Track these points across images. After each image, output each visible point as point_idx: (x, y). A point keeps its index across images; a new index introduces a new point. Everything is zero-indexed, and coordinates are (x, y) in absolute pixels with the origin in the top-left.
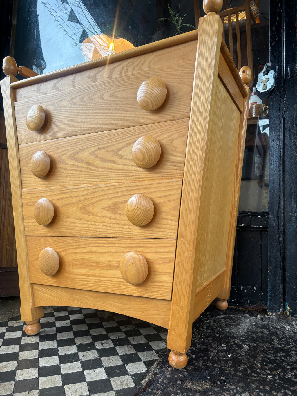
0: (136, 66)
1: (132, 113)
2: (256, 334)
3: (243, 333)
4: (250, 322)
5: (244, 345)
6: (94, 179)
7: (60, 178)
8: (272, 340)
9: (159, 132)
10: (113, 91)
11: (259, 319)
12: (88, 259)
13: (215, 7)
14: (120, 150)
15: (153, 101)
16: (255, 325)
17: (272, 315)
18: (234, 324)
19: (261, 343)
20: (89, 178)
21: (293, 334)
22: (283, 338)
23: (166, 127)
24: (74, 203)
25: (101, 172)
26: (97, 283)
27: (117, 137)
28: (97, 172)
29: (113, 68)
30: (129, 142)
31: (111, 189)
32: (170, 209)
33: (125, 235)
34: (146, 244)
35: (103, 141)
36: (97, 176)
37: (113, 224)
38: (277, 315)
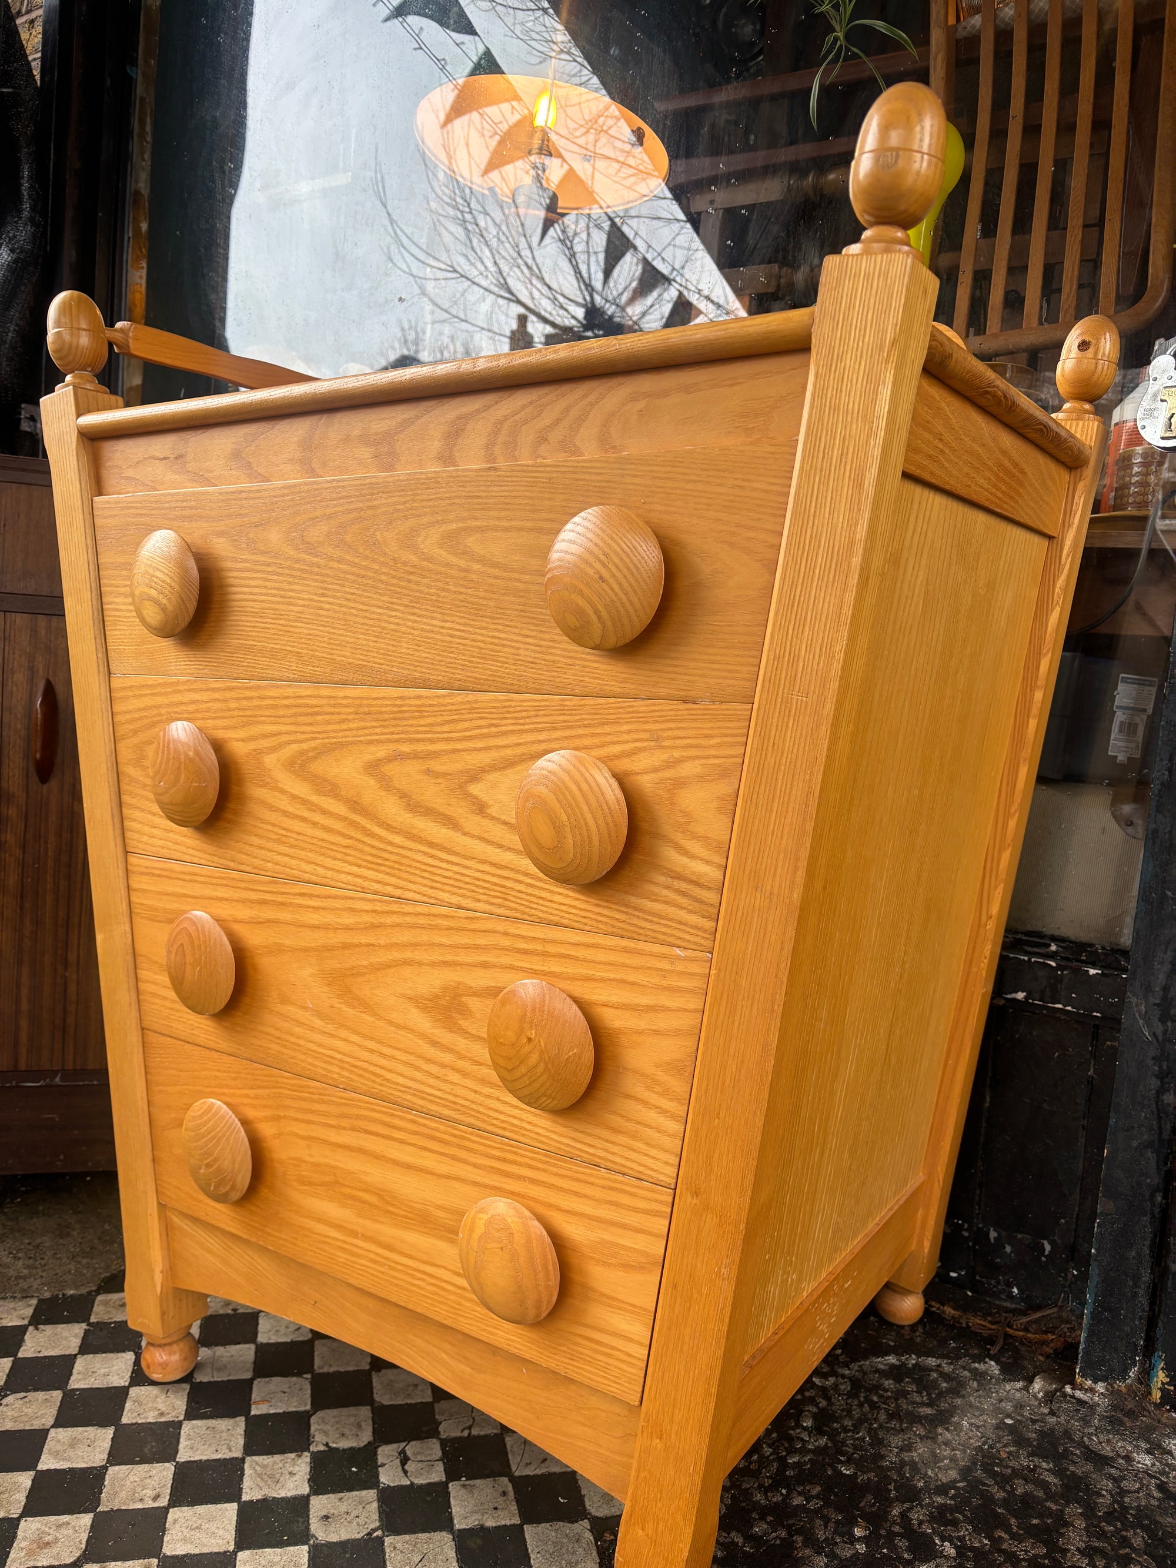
0: (551, 427)
1: (527, 636)
2: (1003, 1481)
3: (953, 1474)
4: (998, 1410)
5: (943, 1540)
6: (376, 874)
7: (256, 841)
8: (1062, 1522)
9: (625, 737)
10: (454, 526)
11: (1036, 1397)
12: (353, 1173)
13: (903, 207)
14: (474, 776)
15: (604, 614)
16: (1012, 1430)
17: (1092, 1390)
18: (926, 1417)
19: (1013, 1536)
20: (359, 866)
21: (1158, 1500)
22: (1110, 1517)
23: (656, 722)
24: (305, 950)
25: (401, 851)
26: (382, 1269)
27: (466, 725)
28: (389, 848)
29: (459, 418)
30: (509, 752)
31: (438, 928)
32: (657, 1065)
33: (485, 1121)
34: (556, 1175)
35: (411, 725)
36: (387, 863)
37: (443, 1066)
38: (1113, 1393)
